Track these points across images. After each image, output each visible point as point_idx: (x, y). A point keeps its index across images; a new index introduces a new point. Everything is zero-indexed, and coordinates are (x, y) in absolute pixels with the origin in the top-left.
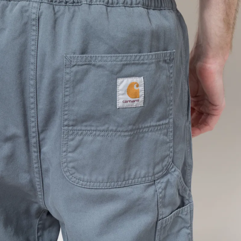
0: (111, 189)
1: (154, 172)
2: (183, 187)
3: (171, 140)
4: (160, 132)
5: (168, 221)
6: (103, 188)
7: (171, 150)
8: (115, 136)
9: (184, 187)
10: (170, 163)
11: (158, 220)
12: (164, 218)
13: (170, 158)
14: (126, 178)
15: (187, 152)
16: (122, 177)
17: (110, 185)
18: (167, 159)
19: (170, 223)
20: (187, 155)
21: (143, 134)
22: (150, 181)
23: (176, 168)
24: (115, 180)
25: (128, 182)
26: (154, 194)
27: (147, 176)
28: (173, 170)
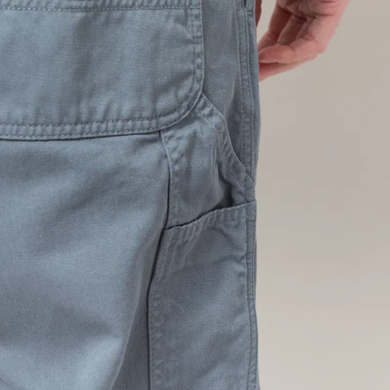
0: (47, 143)
1: (154, 110)
2: (230, 159)
3: (197, 37)
4: (165, 12)
5: (190, 235)
6: (27, 138)
7: (199, 61)
8: (46, 7)
9: (233, 161)
10: (196, 94)
11: (167, 227)
12: (182, 225)
13: (198, 81)
14: (84, 118)
15: (243, 80)
16: (73, 112)
17: (43, 130)
18: (188, 83)
19: (193, 239)
20: (241, 87)
21: (121, 12)
22: (145, 131)
23: (215, 109)
24: (56, 118)
25: (90, 128)
26: (160, 162)
27: (137, 115)
28: (207, 111)
